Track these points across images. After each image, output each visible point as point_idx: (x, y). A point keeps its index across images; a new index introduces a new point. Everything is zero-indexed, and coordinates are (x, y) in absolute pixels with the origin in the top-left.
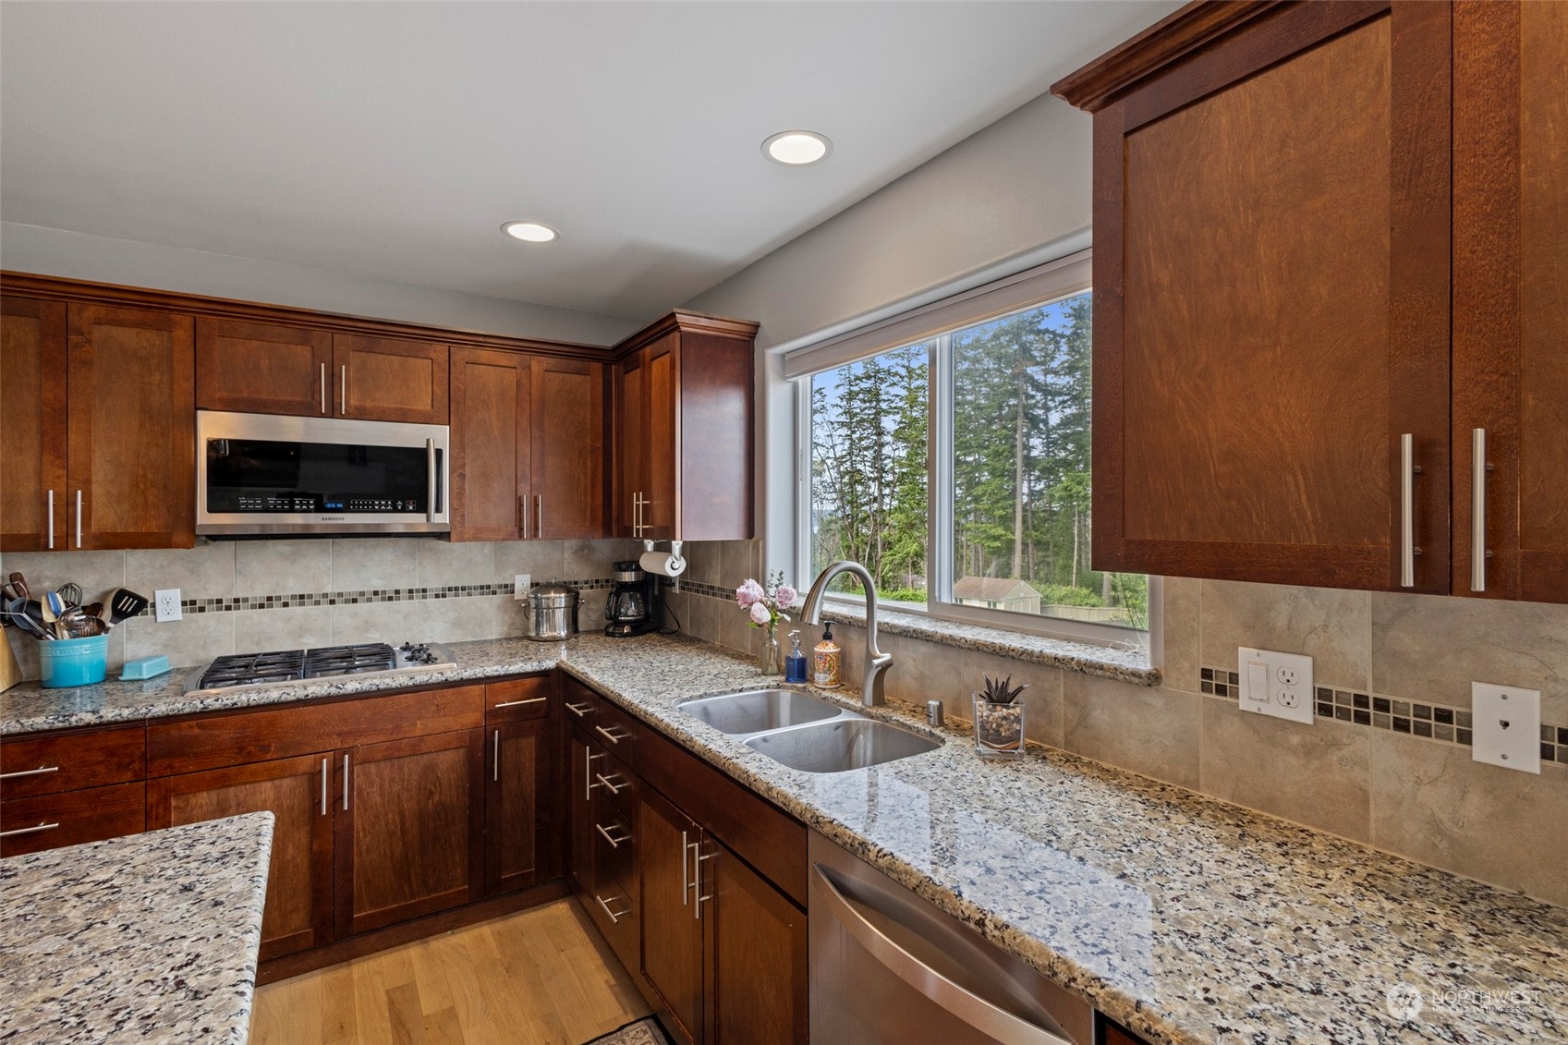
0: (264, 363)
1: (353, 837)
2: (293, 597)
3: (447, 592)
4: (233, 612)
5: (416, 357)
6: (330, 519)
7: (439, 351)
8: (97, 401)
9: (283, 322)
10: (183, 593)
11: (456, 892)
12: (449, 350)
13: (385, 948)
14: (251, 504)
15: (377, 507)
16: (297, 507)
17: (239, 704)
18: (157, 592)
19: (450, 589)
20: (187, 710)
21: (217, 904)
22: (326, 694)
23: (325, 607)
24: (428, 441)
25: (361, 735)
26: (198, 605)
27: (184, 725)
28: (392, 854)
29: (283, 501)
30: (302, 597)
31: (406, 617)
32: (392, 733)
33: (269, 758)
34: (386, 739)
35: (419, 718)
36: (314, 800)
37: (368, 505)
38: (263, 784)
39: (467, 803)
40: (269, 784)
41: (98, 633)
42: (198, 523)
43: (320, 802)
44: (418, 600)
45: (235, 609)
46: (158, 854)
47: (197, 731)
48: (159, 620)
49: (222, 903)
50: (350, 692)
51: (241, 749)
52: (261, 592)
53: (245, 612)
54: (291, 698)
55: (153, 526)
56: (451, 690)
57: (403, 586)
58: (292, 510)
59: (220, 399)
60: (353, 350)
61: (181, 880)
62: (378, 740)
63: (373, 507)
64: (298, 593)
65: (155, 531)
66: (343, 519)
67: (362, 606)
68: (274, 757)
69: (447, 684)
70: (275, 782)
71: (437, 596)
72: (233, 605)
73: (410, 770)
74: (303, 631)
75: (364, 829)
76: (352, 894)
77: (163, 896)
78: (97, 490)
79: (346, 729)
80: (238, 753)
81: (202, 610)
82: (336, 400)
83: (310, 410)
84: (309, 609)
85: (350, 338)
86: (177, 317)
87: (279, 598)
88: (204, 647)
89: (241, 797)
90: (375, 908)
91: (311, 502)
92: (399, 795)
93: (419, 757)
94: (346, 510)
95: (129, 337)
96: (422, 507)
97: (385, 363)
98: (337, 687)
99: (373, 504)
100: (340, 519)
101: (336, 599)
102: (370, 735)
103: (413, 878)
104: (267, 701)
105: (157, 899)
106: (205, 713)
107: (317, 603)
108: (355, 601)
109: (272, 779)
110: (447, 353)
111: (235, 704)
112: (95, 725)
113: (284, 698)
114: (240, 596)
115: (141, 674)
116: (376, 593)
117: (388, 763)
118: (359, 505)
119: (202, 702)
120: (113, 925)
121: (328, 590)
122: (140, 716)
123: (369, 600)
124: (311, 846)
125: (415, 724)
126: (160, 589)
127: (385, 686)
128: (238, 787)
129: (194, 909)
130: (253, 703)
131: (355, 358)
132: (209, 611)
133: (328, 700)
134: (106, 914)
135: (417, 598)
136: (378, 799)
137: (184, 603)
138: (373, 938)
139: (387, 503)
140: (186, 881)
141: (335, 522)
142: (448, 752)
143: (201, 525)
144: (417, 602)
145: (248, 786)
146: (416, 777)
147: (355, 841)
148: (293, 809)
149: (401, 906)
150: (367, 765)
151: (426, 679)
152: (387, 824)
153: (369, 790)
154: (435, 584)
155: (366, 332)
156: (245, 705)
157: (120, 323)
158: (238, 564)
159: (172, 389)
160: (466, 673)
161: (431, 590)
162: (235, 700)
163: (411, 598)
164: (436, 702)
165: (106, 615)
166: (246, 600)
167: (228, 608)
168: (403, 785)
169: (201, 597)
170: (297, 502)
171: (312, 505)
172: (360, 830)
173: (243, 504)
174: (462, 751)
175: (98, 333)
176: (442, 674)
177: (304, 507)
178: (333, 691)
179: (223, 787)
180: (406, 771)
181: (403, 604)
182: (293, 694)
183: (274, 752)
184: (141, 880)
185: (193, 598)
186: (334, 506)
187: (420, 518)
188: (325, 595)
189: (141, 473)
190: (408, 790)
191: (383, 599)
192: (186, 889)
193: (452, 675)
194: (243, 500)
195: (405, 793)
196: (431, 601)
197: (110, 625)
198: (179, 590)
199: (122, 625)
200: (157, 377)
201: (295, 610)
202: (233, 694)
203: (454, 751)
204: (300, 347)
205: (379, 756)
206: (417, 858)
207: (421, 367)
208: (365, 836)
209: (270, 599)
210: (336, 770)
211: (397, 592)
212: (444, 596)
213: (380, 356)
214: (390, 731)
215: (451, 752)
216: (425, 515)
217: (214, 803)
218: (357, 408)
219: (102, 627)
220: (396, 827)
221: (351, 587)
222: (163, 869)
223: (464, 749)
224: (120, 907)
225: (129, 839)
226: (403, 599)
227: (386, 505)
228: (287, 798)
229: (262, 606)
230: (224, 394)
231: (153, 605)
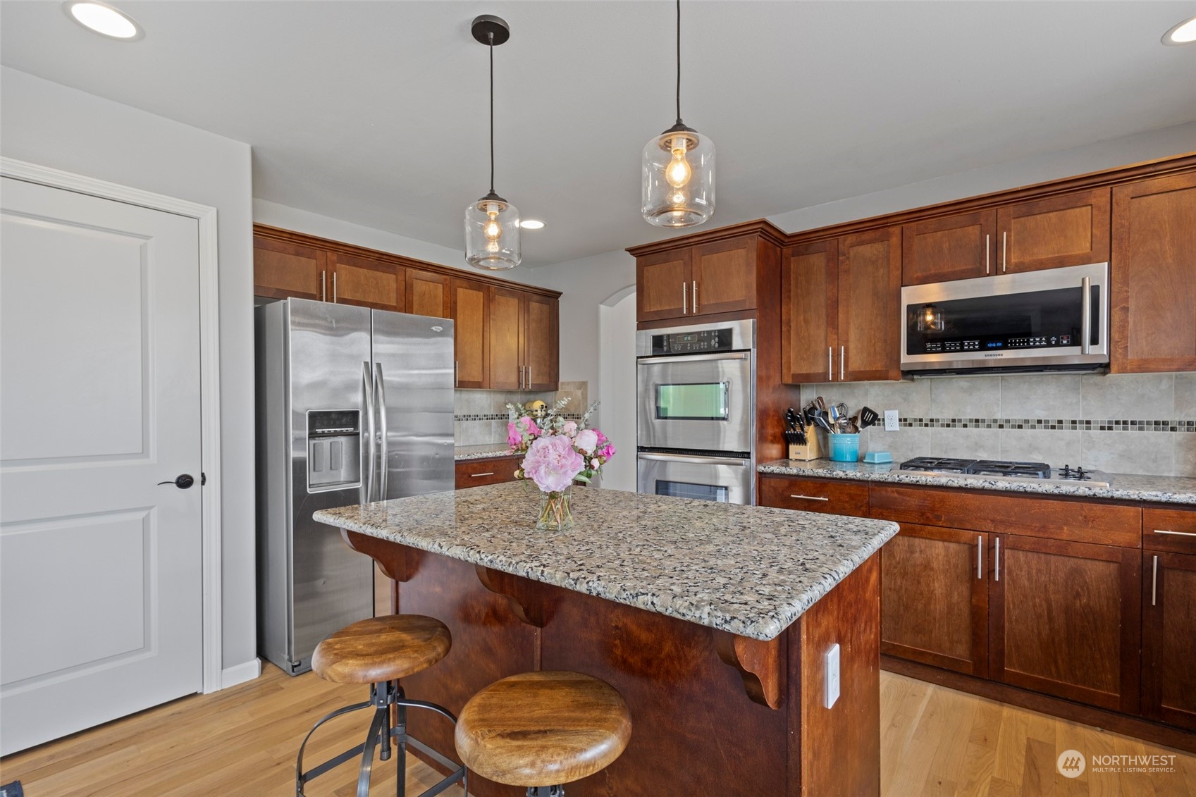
0: (946, 246)
1: (1004, 605)
2: (971, 420)
3: (1114, 425)
4: (929, 428)
5: (1075, 208)
6: (991, 355)
7: (1100, 196)
8: (852, 293)
9: (959, 212)
10: (900, 414)
11: (1105, 695)
12: (1111, 192)
13: (1034, 709)
14: (934, 347)
15: (1031, 344)
16: (965, 348)
17: (920, 482)
18: (886, 412)
19: (1117, 423)
20: (890, 480)
21: (841, 546)
22: (981, 486)
23: (995, 430)
24: (1083, 280)
25: (1011, 526)
26: (908, 422)
27: (889, 489)
28: (1039, 633)
29: (955, 344)
30: (977, 421)
31: (1068, 444)
32: (1039, 531)
33: (940, 525)
34: (1033, 535)
35: (1065, 524)
36: (973, 566)
37: (1024, 342)
38: (936, 542)
39: (1119, 616)
40: (940, 544)
41: (855, 433)
42: (902, 362)
43: (977, 568)
44: (1081, 431)
45: (931, 426)
46: (831, 522)
47: (896, 495)
48: (886, 430)
49: (843, 546)
50: (1001, 489)
51: (923, 514)
52: (947, 415)
53: (936, 429)
54: (955, 484)
55: (879, 366)
56: (1101, 506)
57: (1067, 417)
58: (962, 350)
59: (917, 278)
60: (1014, 218)
61: (831, 533)
62: (1026, 534)
63: (1028, 344)
64: (974, 418)
65: (880, 369)
66: (1002, 355)
67: (1027, 432)
68: (944, 525)
69: (1094, 499)
70: (945, 543)
71: (1102, 428)
72: (929, 423)
73: (1056, 567)
74: (978, 446)
75: (1014, 604)
76: (1003, 649)
77: (821, 536)
78: (852, 346)
79: (998, 518)
80: (920, 516)
81: (910, 425)
82: (999, 262)
83: (978, 273)
84: (982, 430)
85: (1011, 209)
86: (891, 230)
87: (960, 421)
88: (912, 450)
89: (923, 547)
90: (1024, 671)
91: (977, 343)
92: (1046, 586)
93: (1066, 559)
94: (1005, 347)
95: (868, 251)
96: (1076, 341)
97: (1045, 221)
98: (990, 483)
99: (1028, 341)
100: (999, 355)
101: (1004, 424)
102: (1019, 527)
103: (1060, 662)
104: (938, 484)
105: (817, 536)
106: (900, 484)
107: (989, 426)
108: (1020, 427)
109: (944, 541)
110: (1109, 195)
111: (917, 481)
112: (844, 479)
113: (950, 484)
114: (934, 417)
115: (874, 460)
116: (1039, 422)
117: (1035, 555)
118: (1015, 343)
119: (898, 476)
120: (794, 538)
121: (998, 416)
122: (865, 479)
123: (1033, 427)
124: (971, 599)
125: (1062, 529)
126: (887, 410)
127: (1031, 490)
128: (921, 540)
129: (829, 544)
130: (929, 483)
131: (1014, 224)
132: (915, 426)
133: (982, 491)
134: (794, 534)
135: (1080, 429)
136: (1026, 583)
137: (900, 420)
138: (1023, 695)
139: (1041, 339)
140: (833, 534)
141: (995, 357)
142: (1097, 563)
143: (903, 364)
144: (1080, 432)
145: (927, 541)
146: (1063, 575)
147: (1006, 610)
148: (957, 567)
149: (1047, 680)
150: (1016, 551)
151: (1072, 491)
152: (1034, 606)
153: (1019, 572)
154: (1100, 417)
155: (1026, 199)
156: (924, 483)
157: (862, 243)
158: (933, 396)
159: (889, 277)
160: (1118, 493)
161: (1096, 422)
162: (918, 479)
163: (1075, 428)
164: (1084, 514)
165: (859, 423)
166: (938, 420)
167: (926, 425)
168: (1050, 578)
169: (910, 416)
170: (966, 344)
171: (977, 345)
172: (1010, 602)
173: (929, 348)
174: (1113, 566)
175: (852, 252)
176: (1090, 489)
177: (971, 347)
178: (987, 485)
179: (911, 536)
180: (1053, 568)
181: (1066, 433)
182: (956, 482)
183: (944, 522)
184: (816, 528)
185: (905, 417)
186: (994, 345)
187: (1075, 350)
188: (995, 421)
189: (873, 333)
190: (1054, 583)
191: (1046, 427)
192: (832, 537)
193: (1101, 492)
194: (929, 345)
195: (1052, 585)
196: (1095, 433)
197: (860, 429)
198: (897, 411)
199: (867, 431)
200: (881, 271)
201: (971, 430)
202: (917, 475)
203: (1104, 563)
204: (971, 228)
205: (1027, 547)
206: (1064, 646)
207: (1081, 215)
208: (1014, 608)
209: (954, 421)
210: (989, 549)
211: (1060, 422)
212: (1110, 428)
213: (1038, 217)
214: (1037, 529)
215: (1101, 563)
216: (1080, 347)
217: (906, 545)
218: (1016, 265)
219: (856, 430)
220: (1043, 611)
221: (1018, 416)
222: (828, 528)
223: (1115, 565)
224: (801, 534)
225: (822, 514)
226: (1066, 429)
227: (1041, 341)
228: (953, 558)
229: (948, 426)
230: (919, 274)
231: (884, 420)
